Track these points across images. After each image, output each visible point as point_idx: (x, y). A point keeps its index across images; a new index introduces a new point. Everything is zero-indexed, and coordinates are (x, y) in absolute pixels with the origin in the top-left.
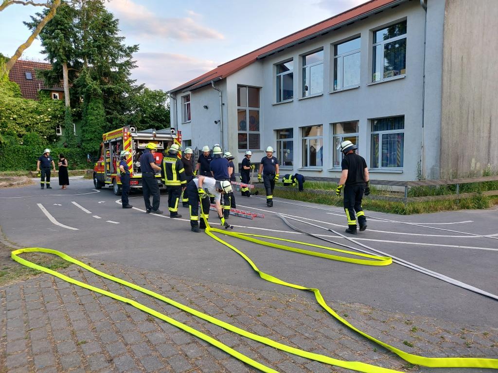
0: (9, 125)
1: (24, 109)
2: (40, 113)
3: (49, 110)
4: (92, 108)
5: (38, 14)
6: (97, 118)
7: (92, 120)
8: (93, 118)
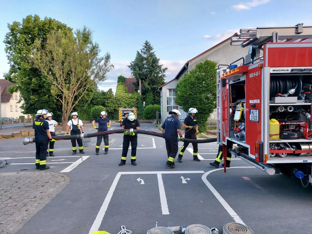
0: (122, 104)
1: (127, 97)
2: (132, 98)
3: (136, 97)
4: (148, 96)
5: (132, 62)
6: (150, 100)
7: (148, 100)
8: (148, 99)
